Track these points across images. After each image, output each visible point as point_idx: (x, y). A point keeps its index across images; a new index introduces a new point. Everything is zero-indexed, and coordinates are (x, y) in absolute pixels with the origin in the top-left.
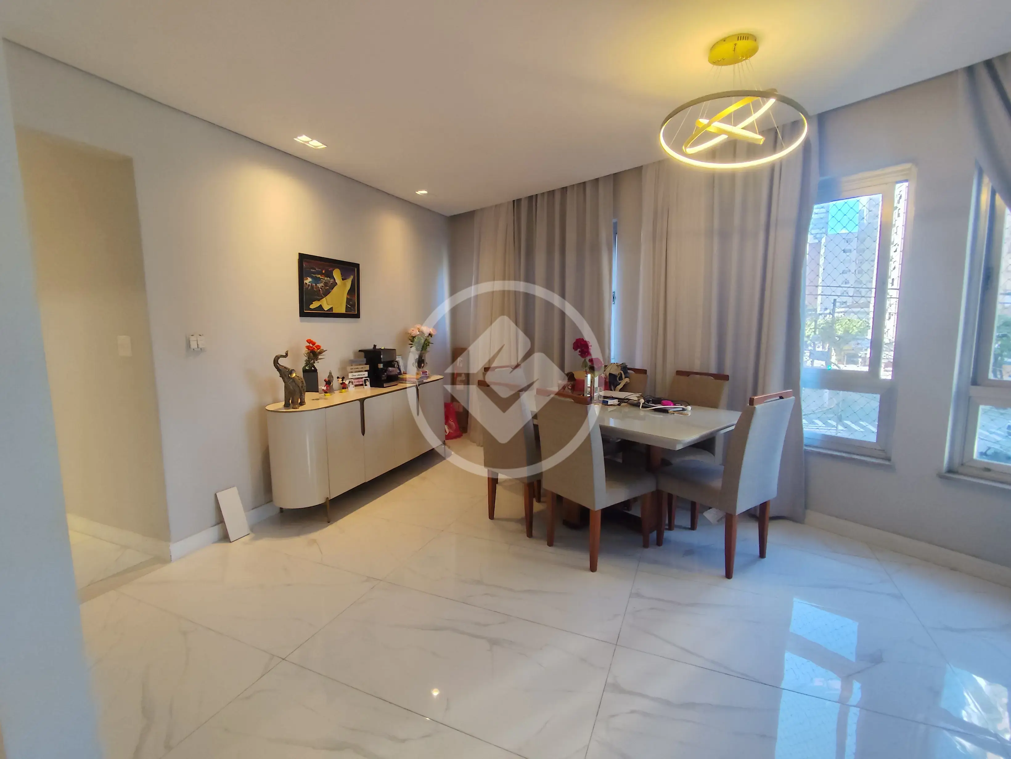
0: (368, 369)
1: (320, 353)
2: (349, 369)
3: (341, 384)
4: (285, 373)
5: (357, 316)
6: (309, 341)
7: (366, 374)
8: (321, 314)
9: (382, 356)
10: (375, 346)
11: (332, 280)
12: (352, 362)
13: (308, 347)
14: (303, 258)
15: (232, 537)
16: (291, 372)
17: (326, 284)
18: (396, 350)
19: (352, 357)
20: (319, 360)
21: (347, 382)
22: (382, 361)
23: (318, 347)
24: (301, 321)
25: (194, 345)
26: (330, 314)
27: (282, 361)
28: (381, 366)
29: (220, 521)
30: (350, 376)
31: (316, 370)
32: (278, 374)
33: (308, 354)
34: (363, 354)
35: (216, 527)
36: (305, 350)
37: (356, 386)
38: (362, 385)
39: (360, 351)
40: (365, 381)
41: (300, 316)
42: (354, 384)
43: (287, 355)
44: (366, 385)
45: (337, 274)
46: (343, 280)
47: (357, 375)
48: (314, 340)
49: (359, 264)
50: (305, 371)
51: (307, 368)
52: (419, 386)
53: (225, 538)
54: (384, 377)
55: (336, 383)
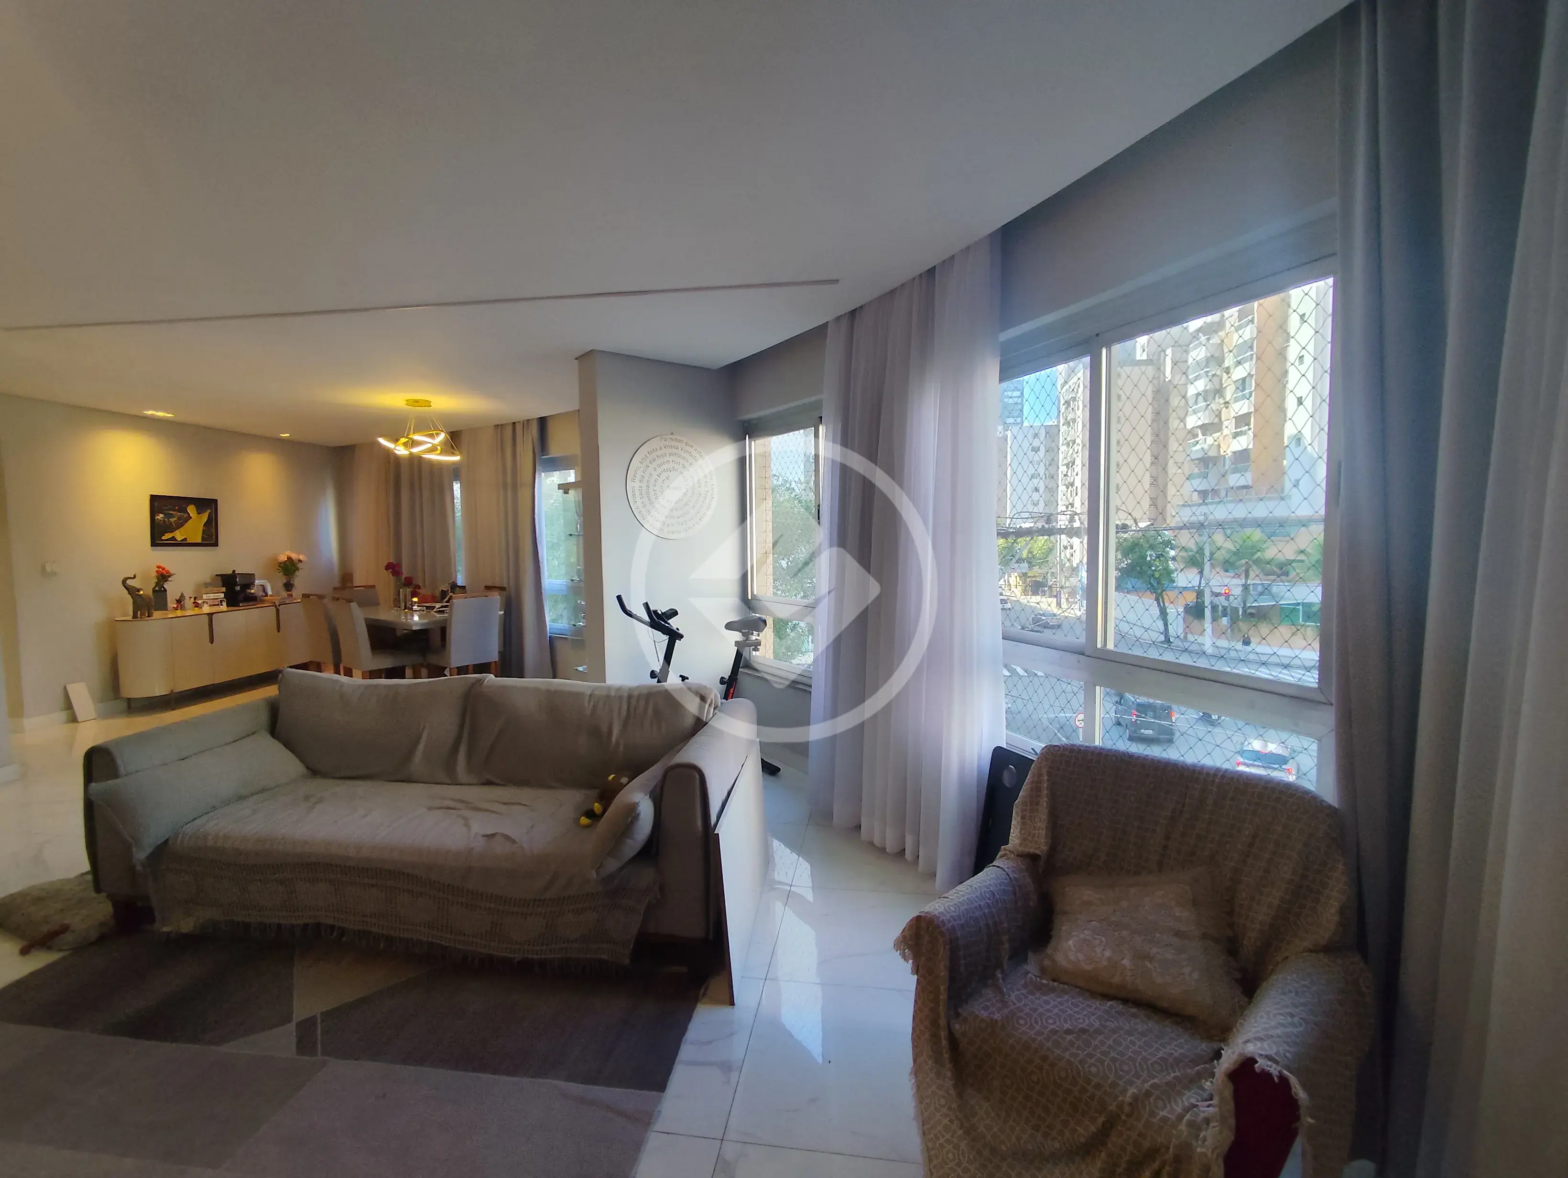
0: (225, 591)
1: (169, 576)
2: (204, 590)
3: (194, 603)
4: (131, 591)
5: (216, 544)
6: (159, 567)
7: (222, 595)
8: (174, 544)
9: (237, 580)
10: (234, 571)
11: (186, 515)
12: (206, 585)
13: (157, 572)
14: (153, 498)
15: (80, 719)
16: (139, 590)
17: (179, 518)
18: (256, 575)
19: (208, 580)
20: (168, 582)
21: (200, 602)
22: (238, 583)
23: (168, 572)
24: (153, 550)
25: (48, 569)
26: (184, 544)
27: (129, 582)
28: (238, 588)
29: (69, 706)
30: (205, 597)
31: (165, 590)
32: (126, 591)
33: (158, 578)
34: (220, 578)
35: (65, 712)
36: (154, 574)
37: (210, 606)
38: (218, 605)
39: (217, 575)
40: (221, 601)
41: (152, 546)
42: (209, 604)
43: (135, 577)
44: (222, 605)
45: (191, 510)
46: (198, 514)
47: (212, 596)
48: (162, 565)
49: (217, 500)
50: (154, 591)
51: (157, 589)
52: (279, 606)
53: (74, 719)
54: (242, 596)
55: (189, 603)
